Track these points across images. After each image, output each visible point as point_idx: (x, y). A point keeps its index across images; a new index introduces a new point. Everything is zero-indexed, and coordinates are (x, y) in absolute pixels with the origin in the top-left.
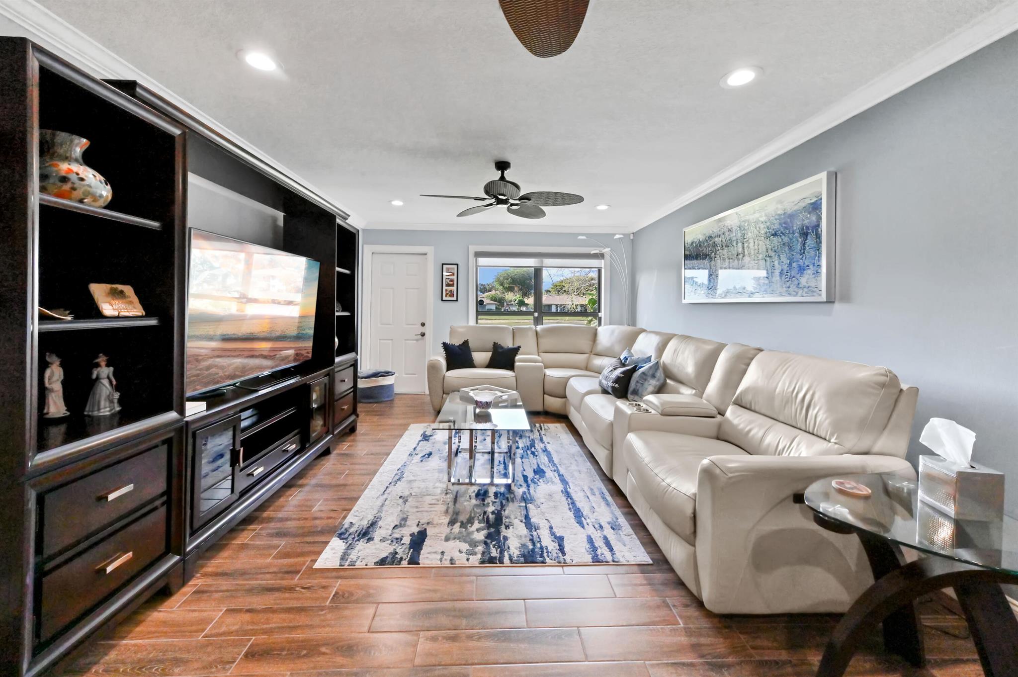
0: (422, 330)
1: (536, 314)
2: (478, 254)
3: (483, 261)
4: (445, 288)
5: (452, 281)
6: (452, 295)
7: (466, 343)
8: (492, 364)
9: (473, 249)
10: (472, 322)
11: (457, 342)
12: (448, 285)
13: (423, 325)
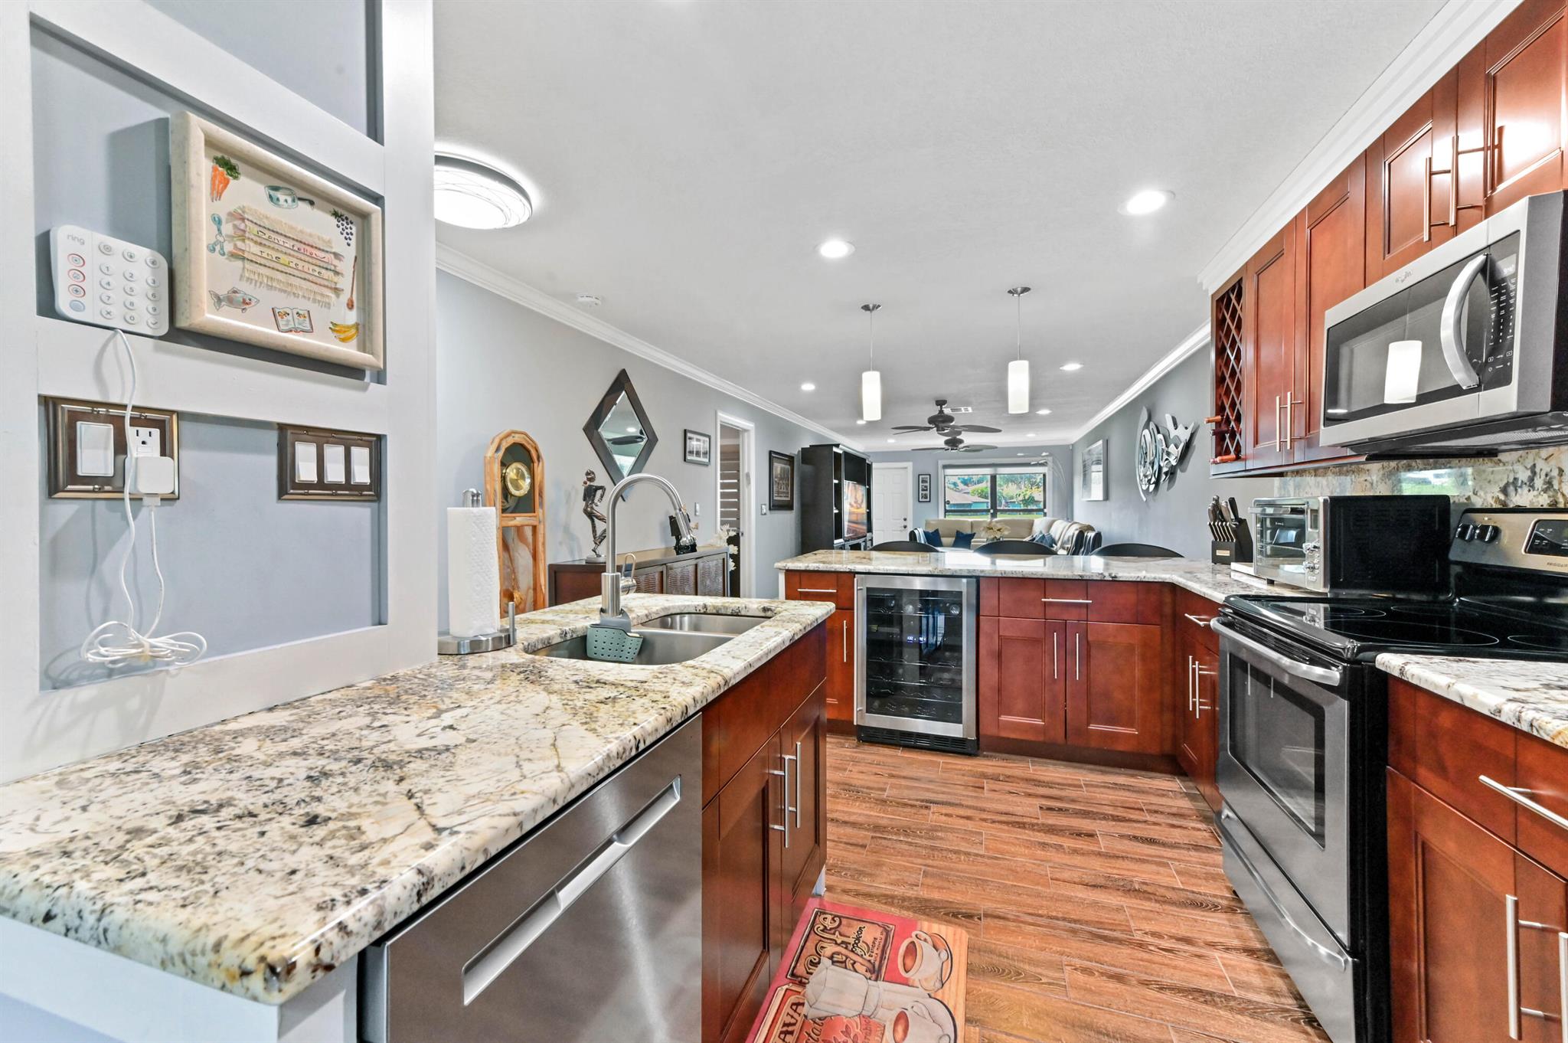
0: (905, 523)
1: (992, 511)
2: (945, 467)
3: (949, 471)
4: (921, 492)
5: (926, 487)
6: (926, 498)
7: (937, 531)
8: (956, 545)
9: (941, 463)
10: (941, 516)
11: (931, 530)
12: (923, 490)
13: (905, 520)
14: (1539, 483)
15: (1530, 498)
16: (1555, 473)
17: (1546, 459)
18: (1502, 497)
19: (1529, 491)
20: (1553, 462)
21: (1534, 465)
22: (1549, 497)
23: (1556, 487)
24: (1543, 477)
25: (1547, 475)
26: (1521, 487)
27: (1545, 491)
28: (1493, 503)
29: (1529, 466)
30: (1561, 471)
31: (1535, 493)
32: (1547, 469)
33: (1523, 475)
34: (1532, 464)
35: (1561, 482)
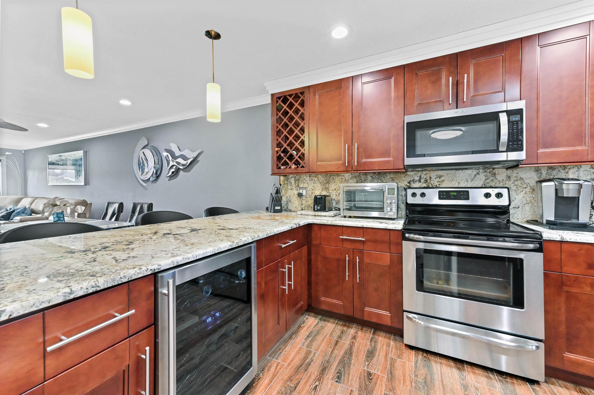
14: (422, 181)
15: (419, 185)
16: (428, 178)
17: (425, 174)
18: (408, 185)
19: (419, 183)
20: (428, 175)
21: (421, 176)
22: (426, 184)
23: (429, 182)
24: (424, 179)
25: (425, 179)
26: (416, 182)
27: (425, 183)
28: (404, 186)
29: (419, 176)
30: (430, 178)
31: (421, 183)
32: (425, 177)
33: (417, 178)
34: (420, 175)
35: (430, 181)
